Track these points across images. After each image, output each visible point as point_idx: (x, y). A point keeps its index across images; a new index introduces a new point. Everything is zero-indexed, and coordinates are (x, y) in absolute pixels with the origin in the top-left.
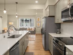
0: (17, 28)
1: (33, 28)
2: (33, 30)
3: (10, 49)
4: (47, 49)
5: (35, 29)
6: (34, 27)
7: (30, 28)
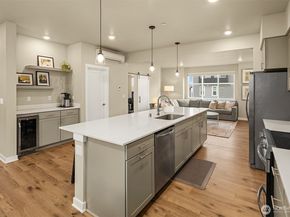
0: (182, 100)
1: (229, 103)
2: (230, 109)
3: (156, 133)
4: (257, 166)
5: (237, 104)
6: (234, 99)
7: (220, 102)
